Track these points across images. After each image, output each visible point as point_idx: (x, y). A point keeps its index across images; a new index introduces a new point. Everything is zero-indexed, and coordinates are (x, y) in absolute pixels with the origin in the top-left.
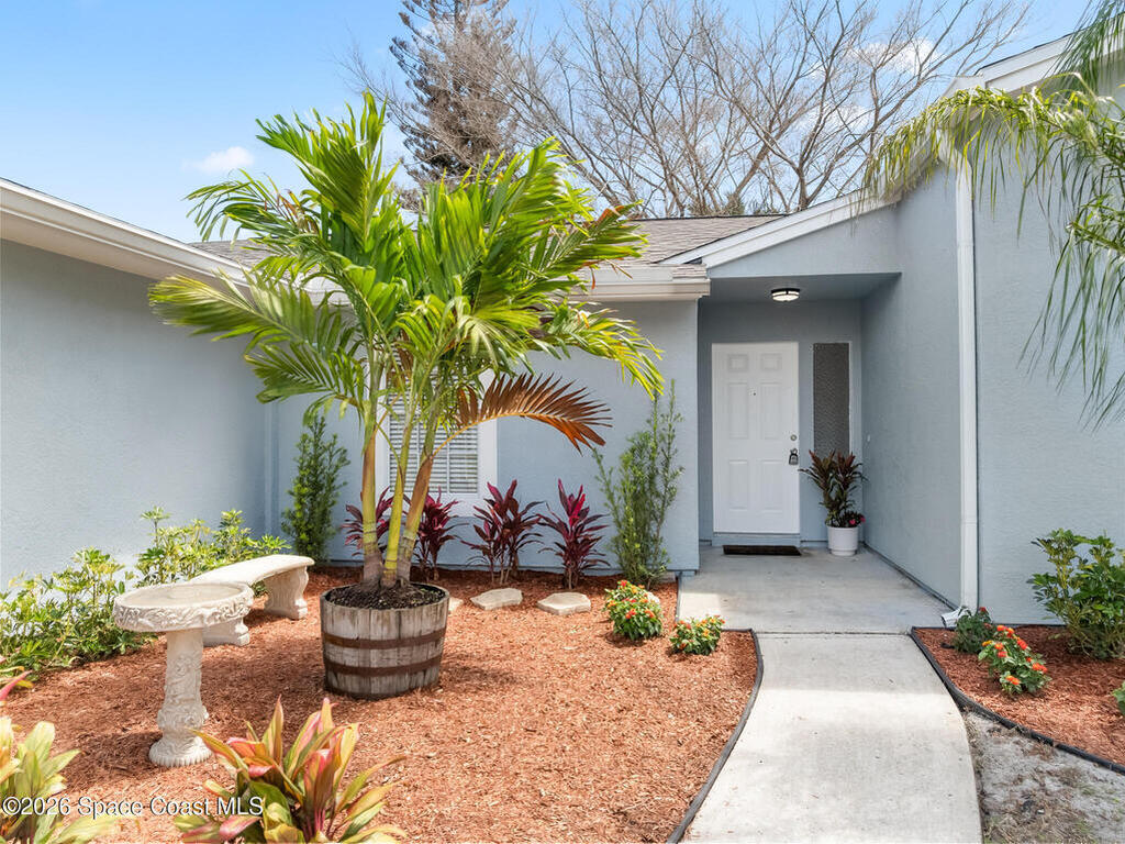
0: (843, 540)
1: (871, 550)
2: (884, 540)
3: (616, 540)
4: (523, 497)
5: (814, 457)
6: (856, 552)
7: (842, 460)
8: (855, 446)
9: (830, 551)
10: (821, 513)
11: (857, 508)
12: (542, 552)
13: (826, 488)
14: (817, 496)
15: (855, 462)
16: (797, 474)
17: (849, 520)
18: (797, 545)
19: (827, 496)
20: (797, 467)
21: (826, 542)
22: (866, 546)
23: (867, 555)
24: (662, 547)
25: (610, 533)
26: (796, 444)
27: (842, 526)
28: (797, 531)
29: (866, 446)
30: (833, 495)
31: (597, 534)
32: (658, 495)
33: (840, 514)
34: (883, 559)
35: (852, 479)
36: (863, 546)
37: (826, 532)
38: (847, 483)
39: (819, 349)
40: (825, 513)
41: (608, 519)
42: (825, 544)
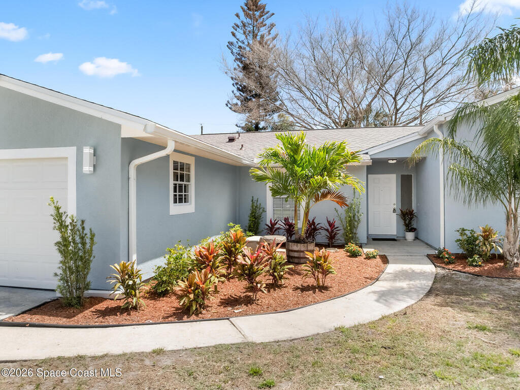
0: (410, 236)
1: (419, 239)
2: (422, 236)
3: (343, 234)
4: (316, 222)
5: (401, 211)
6: (414, 240)
7: (409, 211)
8: (414, 207)
9: (406, 239)
10: (403, 228)
11: (415, 226)
12: (322, 237)
13: (405, 220)
14: (402, 222)
15: (414, 212)
16: (396, 215)
17: (412, 230)
18: (395, 238)
19: (405, 223)
20: (395, 214)
21: (405, 237)
22: (417, 238)
23: (417, 241)
24: (357, 236)
25: (341, 232)
26: (395, 206)
27: (410, 232)
28: (395, 234)
29: (417, 207)
30: (407, 222)
31: (338, 232)
32: (356, 221)
33: (409, 228)
34: (422, 241)
35: (413, 217)
36: (416, 238)
37: (405, 234)
38: (411, 219)
39: (403, 177)
40: (404, 228)
41: (341, 228)
42: (404, 238)
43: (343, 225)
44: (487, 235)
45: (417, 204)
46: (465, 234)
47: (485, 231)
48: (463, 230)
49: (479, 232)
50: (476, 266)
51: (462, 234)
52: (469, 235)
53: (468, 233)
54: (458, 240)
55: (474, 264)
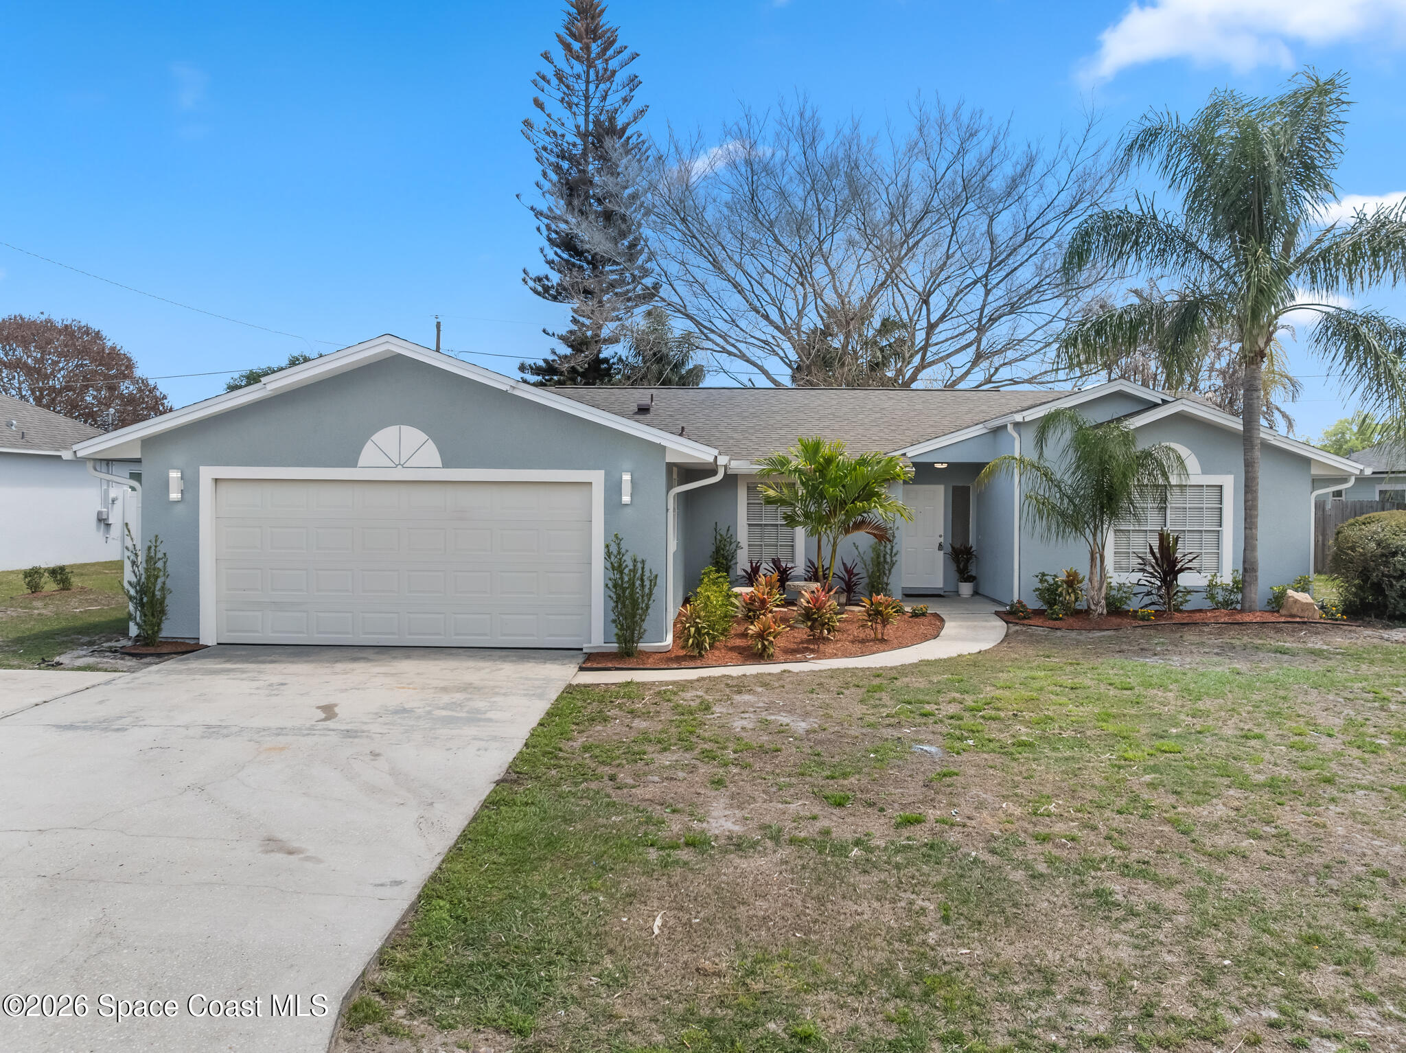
0: (966, 589)
1: (980, 593)
2: (986, 589)
5: (952, 547)
6: (973, 595)
7: (965, 548)
8: (972, 541)
9: (959, 595)
10: (954, 575)
11: (973, 573)
13: (957, 563)
14: (953, 567)
15: (972, 549)
16: (942, 555)
17: (969, 578)
18: (942, 594)
19: (958, 567)
20: (943, 552)
21: (957, 590)
23: (977, 597)
24: (889, 588)
26: (942, 540)
27: (965, 582)
28: (941, 585)
29: (978, 540)
30: (961, 566)
33: (964, 574)
34: (987, 597)
35: (971, 558)
36: (976, 593)
37: (957, 587)
38: (968, 560)
39: (955, 489)
40: (956, 575)
41: (864, 575)
42: (957, 593)
43: (868, 570)
44: (1072, 581)
45: (977, 537)
46: (1046, 580)
47: (1069, 575)
48: (1044, 575)
49: (1062, 577)
50: (1056, 619)
51: (1041, 581)
52: (1051, 581)
53: (1050, 579)
54: (1037, 590)
55: (1054, 616)
